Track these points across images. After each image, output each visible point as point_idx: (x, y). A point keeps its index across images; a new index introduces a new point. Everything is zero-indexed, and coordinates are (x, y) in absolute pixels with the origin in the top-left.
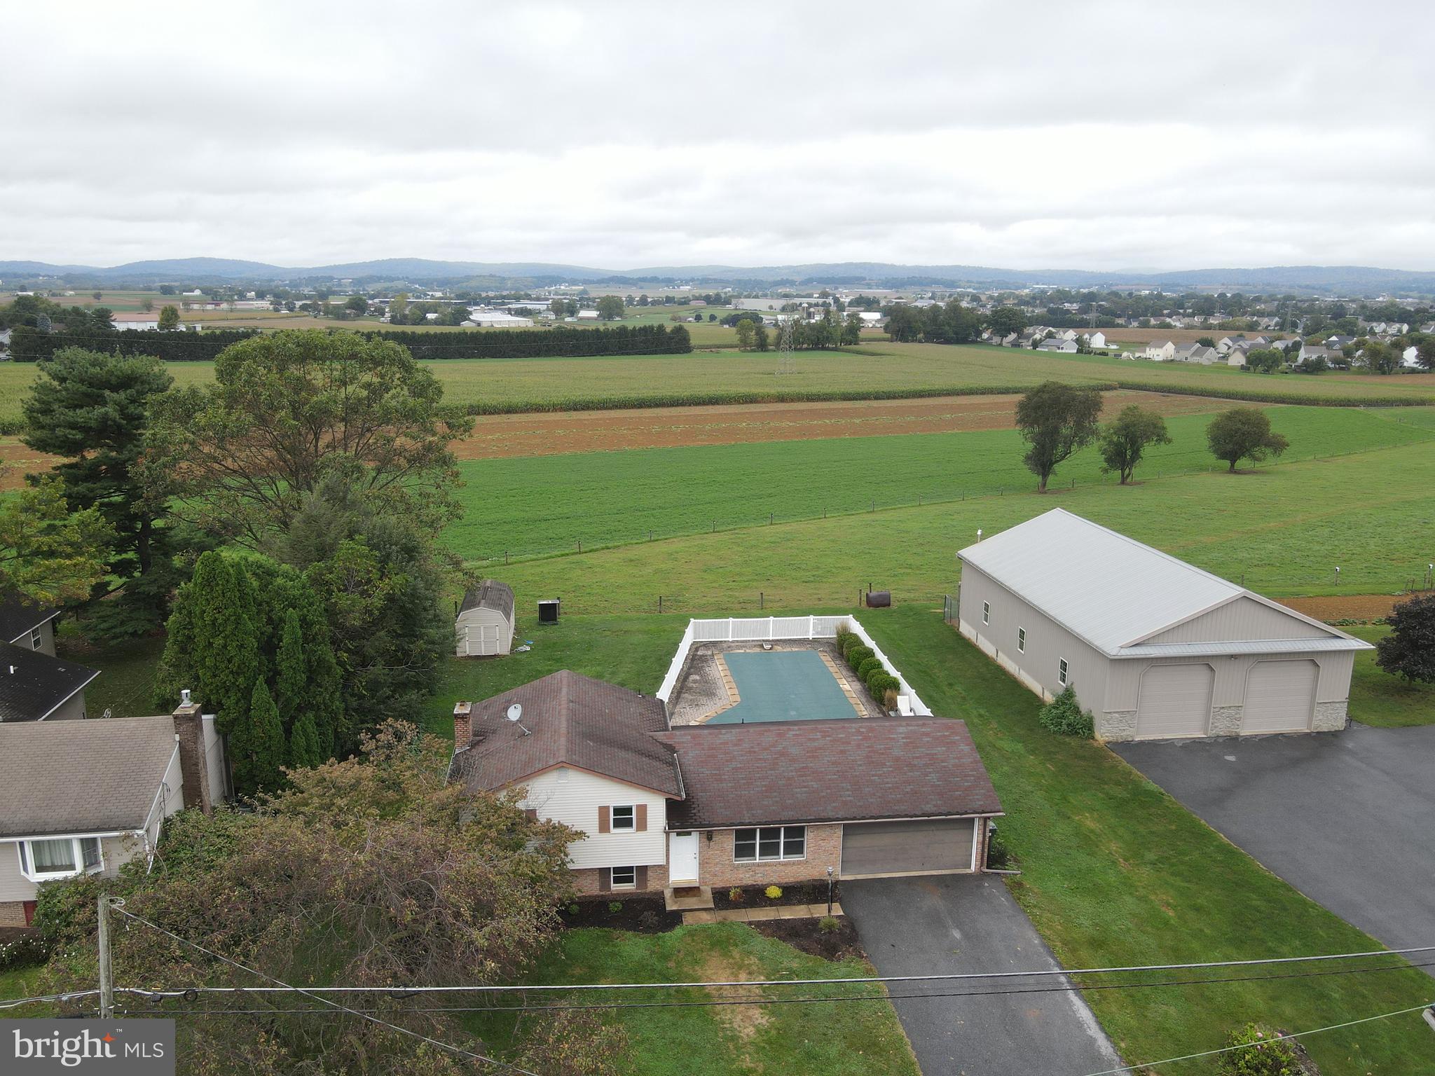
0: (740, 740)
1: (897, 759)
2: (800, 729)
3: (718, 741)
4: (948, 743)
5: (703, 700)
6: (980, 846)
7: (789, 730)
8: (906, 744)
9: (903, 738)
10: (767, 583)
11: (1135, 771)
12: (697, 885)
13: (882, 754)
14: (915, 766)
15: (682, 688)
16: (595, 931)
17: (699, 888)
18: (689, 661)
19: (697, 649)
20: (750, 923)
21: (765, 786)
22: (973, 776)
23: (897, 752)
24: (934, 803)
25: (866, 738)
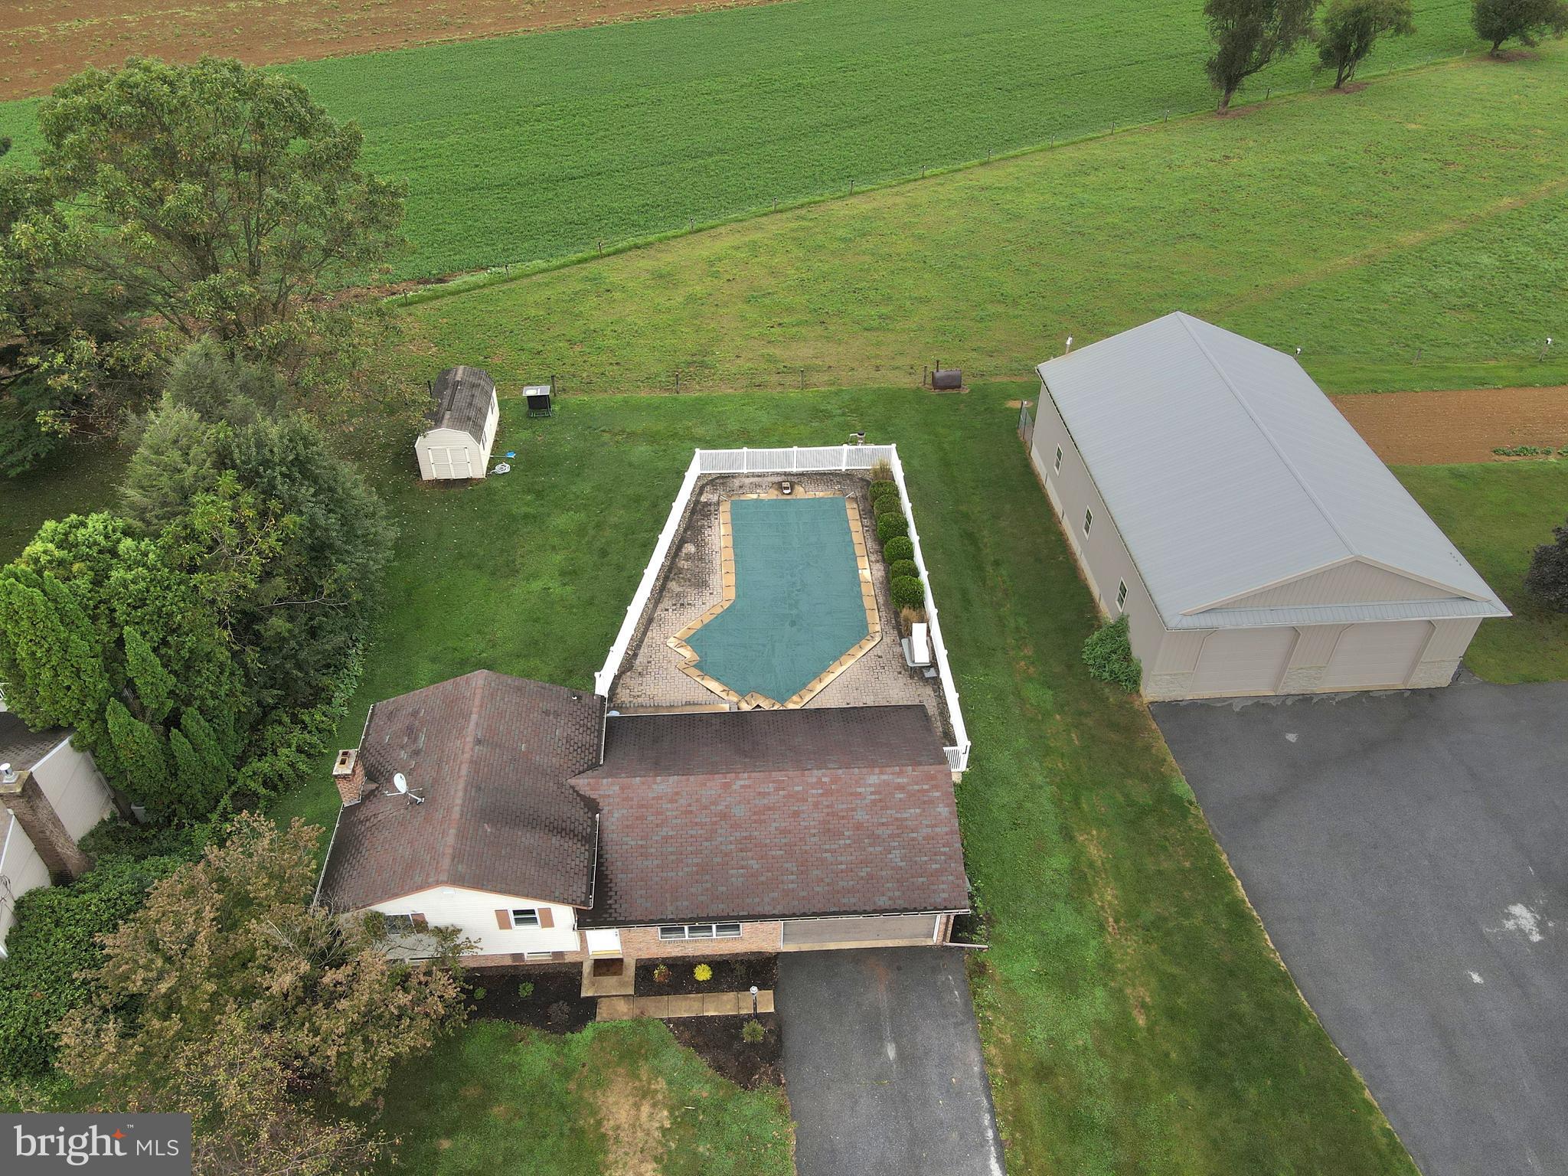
0: (677, 793)
1: (858, 827)
2: (749, 778)
3: (651, 795)
4: (924, 802)
5: (691, 594)
6: (943, 927)
7: (737, 778)
8: (874, 802)
9: (872, 793)
10: (819, 329)
11: (1170, 758)
12: (621, 957)
13: (843, 818)
14: (878, 837)
15: (670, 569)
16: (500, 1026)
17: (621, 961)
18: (688, 514)
19: (701, 493)
20: (669, 1020)
21: (697, 865)
22: (945, 854)
23: (861, 816)
24: (890, 894)
25: (828, 793)
